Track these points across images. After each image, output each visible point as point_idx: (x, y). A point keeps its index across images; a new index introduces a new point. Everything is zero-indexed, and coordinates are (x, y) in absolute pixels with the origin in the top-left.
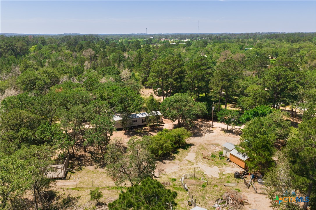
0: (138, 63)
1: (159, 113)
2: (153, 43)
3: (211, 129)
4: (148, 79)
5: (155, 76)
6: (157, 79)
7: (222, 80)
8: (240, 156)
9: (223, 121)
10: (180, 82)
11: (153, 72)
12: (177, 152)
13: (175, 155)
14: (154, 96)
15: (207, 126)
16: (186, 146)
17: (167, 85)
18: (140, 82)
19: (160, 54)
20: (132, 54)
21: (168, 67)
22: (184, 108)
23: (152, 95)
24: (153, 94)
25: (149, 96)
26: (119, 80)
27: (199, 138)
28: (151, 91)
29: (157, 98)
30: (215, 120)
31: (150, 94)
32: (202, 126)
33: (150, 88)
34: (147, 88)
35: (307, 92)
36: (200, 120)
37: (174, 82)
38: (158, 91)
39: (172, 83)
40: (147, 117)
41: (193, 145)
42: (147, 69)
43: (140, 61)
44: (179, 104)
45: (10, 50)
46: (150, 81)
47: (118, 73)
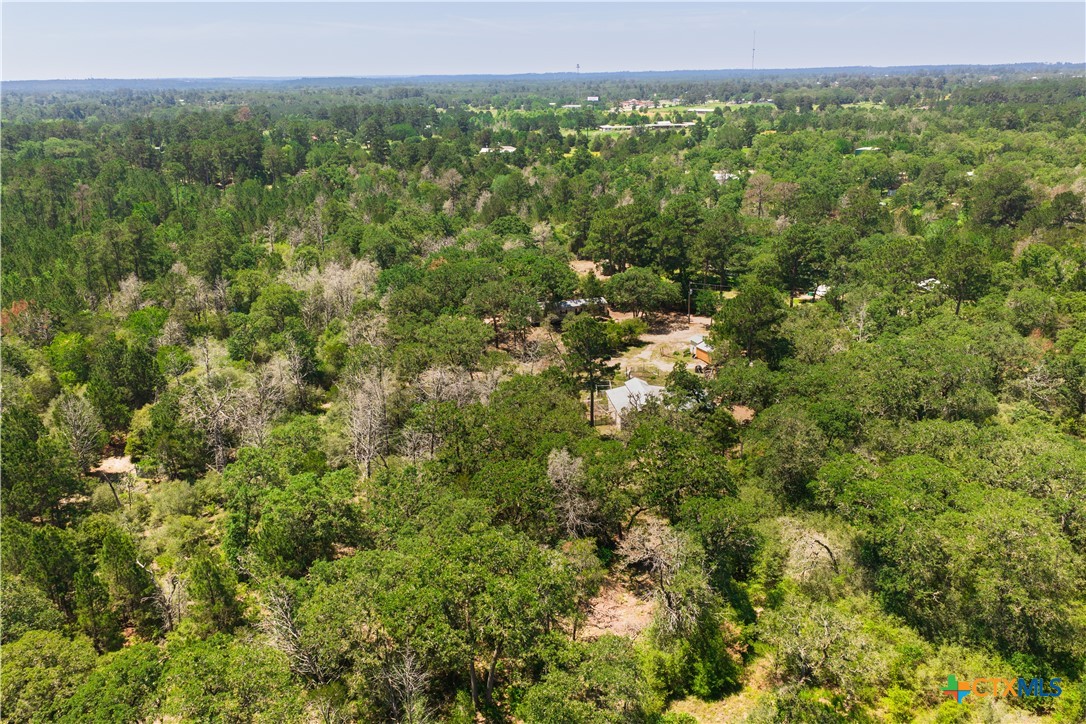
0: (561, 201)
1: (604, 300)
2: (597, 122)
3: (687, 325)
4: (585, 242)
5: (597, 238)
6: (600, 244)
7: (708, 246)
8: (708, 349)
9: (703, 314)
10: (639, 249)
11: (595, 231)
12: (628, 350)
13: (624, 353)
14: (595, 273)
15: (682, 322)
16: (640, 344)
17: (619, 255)
18: (567, 248)
19: (615, 173)
20: (543, 175)
21: (620, 222)
22: (640, 289)
23: (591, 272)
24: (595, 270)
25: (586, 274)
26: (530, 245)
27: (664, 336)
28: (590, 265)
29: (599, 277)
30: (694, 312)
31: (588, 271)
32: (673, 322)
33: (588, 259)
34: (582, 258)
35: (851, 265)
36: (673, 314)
37: (629, 249)
38: (603, 265)
39: (625, 250)
40: (583, 305)
41: (652, 343)
42: (583, 220)
43: (565, 196)
44: (634, 282)
45: (241, 165)
46: (589, 246)
47: (527, 230)
